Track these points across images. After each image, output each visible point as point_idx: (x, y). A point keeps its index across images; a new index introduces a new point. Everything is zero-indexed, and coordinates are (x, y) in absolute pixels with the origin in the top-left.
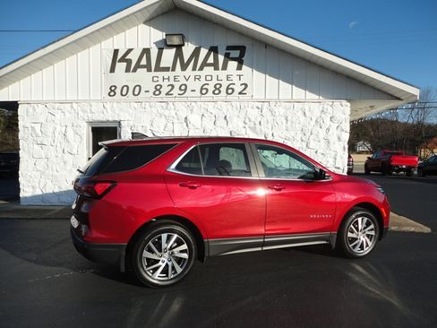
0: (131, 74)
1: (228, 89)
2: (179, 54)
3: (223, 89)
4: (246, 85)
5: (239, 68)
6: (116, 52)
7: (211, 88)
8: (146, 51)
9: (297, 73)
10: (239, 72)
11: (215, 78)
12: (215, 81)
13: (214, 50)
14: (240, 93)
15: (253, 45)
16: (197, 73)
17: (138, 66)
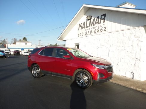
0: (82, 30)
1: (101, 30)
2: (90, 22)
3: (100, 30)
4: (106, 27)
5: (104, 22)
6: (79, 24)
7: (97, 30)
8: (84, 23)
9: (122, 19)
10: (104, 23)
11: (98, 27)
12: (98, 28)
13: (98, 18)
14: (104, 31)
15: (108, 13)
16: (94, 26)
17: (83, 27)
